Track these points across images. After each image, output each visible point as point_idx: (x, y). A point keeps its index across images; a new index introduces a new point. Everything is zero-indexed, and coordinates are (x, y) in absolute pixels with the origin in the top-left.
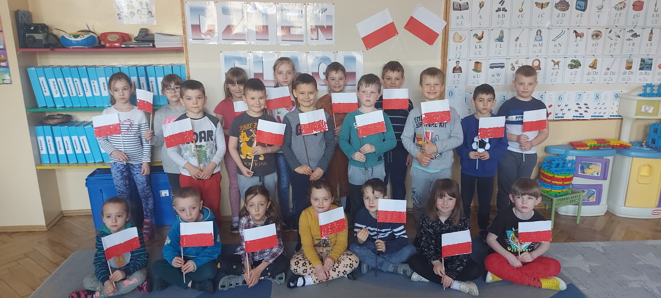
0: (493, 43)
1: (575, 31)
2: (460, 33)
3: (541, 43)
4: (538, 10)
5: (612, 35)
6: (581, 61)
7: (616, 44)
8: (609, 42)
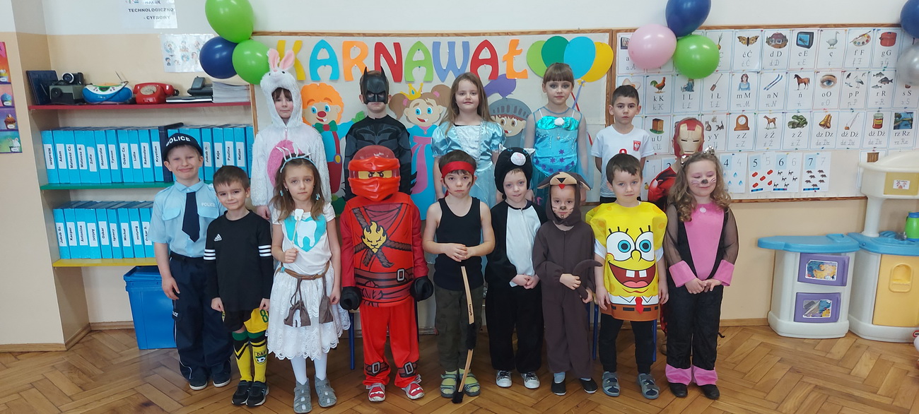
1: (796, 76)
2: (632, 80)
3: (747, 92)
6: (807, 116)
7: (858, 92)
8: (847, 89)
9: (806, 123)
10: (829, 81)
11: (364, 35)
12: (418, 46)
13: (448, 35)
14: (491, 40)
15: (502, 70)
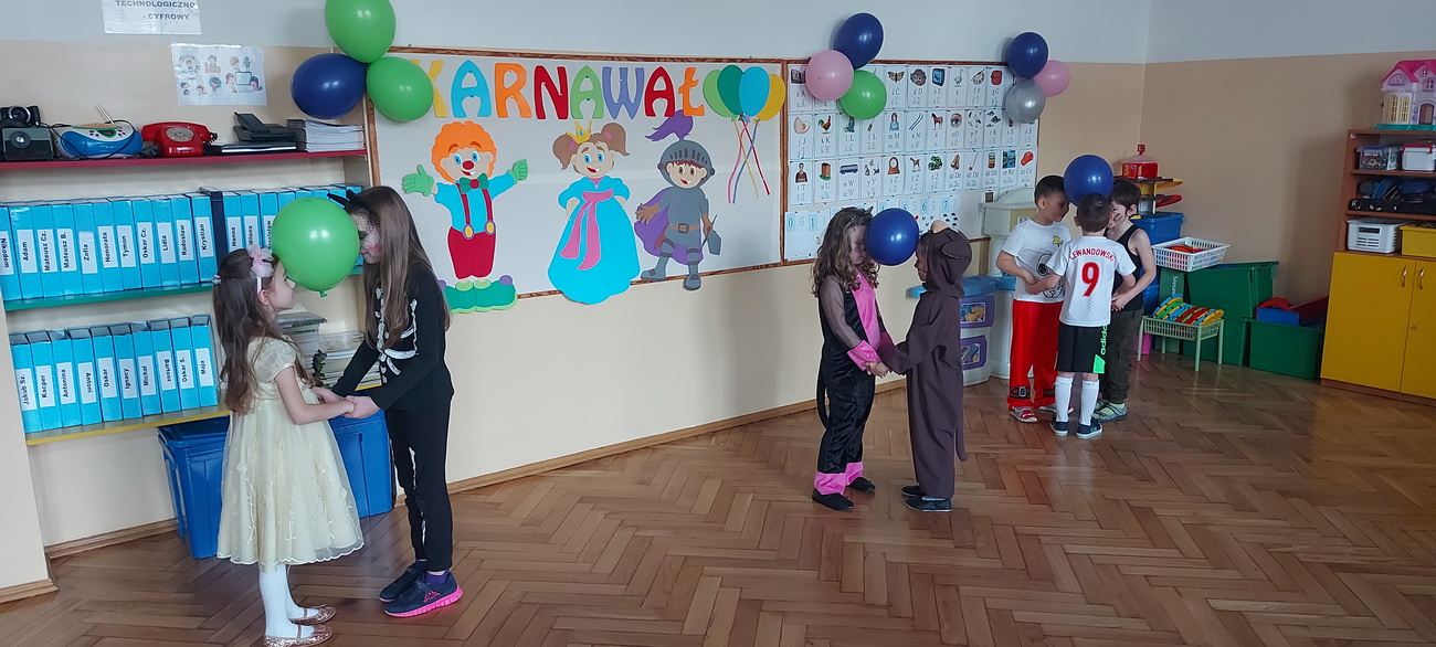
0: (845, 135)
1: (933, 115)
2: (803, 118)
3: (897, 132)
4: (890, 83)
5: (972, 119)
6: (941, 157)
7: (977, 132)
8: (969, 129)
9: (942, 164)
10: (956, 120)
11: (522, 55)
12: (586, 73)
13: (620, 59)
14: (666, 66)
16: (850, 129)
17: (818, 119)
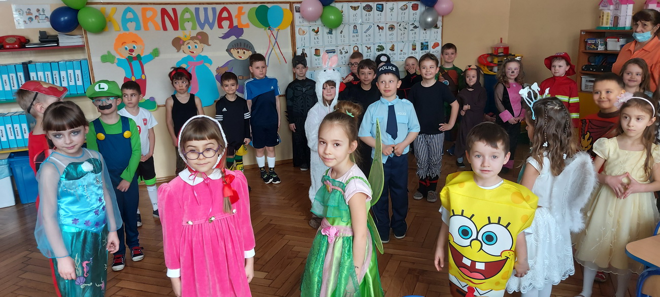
0: (326, 36)
1: (378, 26)
2: (303, 28)
3: (357, 34)
4: (352, 11)
5: (401, 27)
6: (384, 45)
7: (404, 33)
8: (400, 32)
9: (384, 49)
10: (392, 28)
11: (154, 4)
12: (187, 10)
13: (203, 4)
14: (228, 6)
15: (235, 24)
16: (330, 33)
17: (312, 28)
